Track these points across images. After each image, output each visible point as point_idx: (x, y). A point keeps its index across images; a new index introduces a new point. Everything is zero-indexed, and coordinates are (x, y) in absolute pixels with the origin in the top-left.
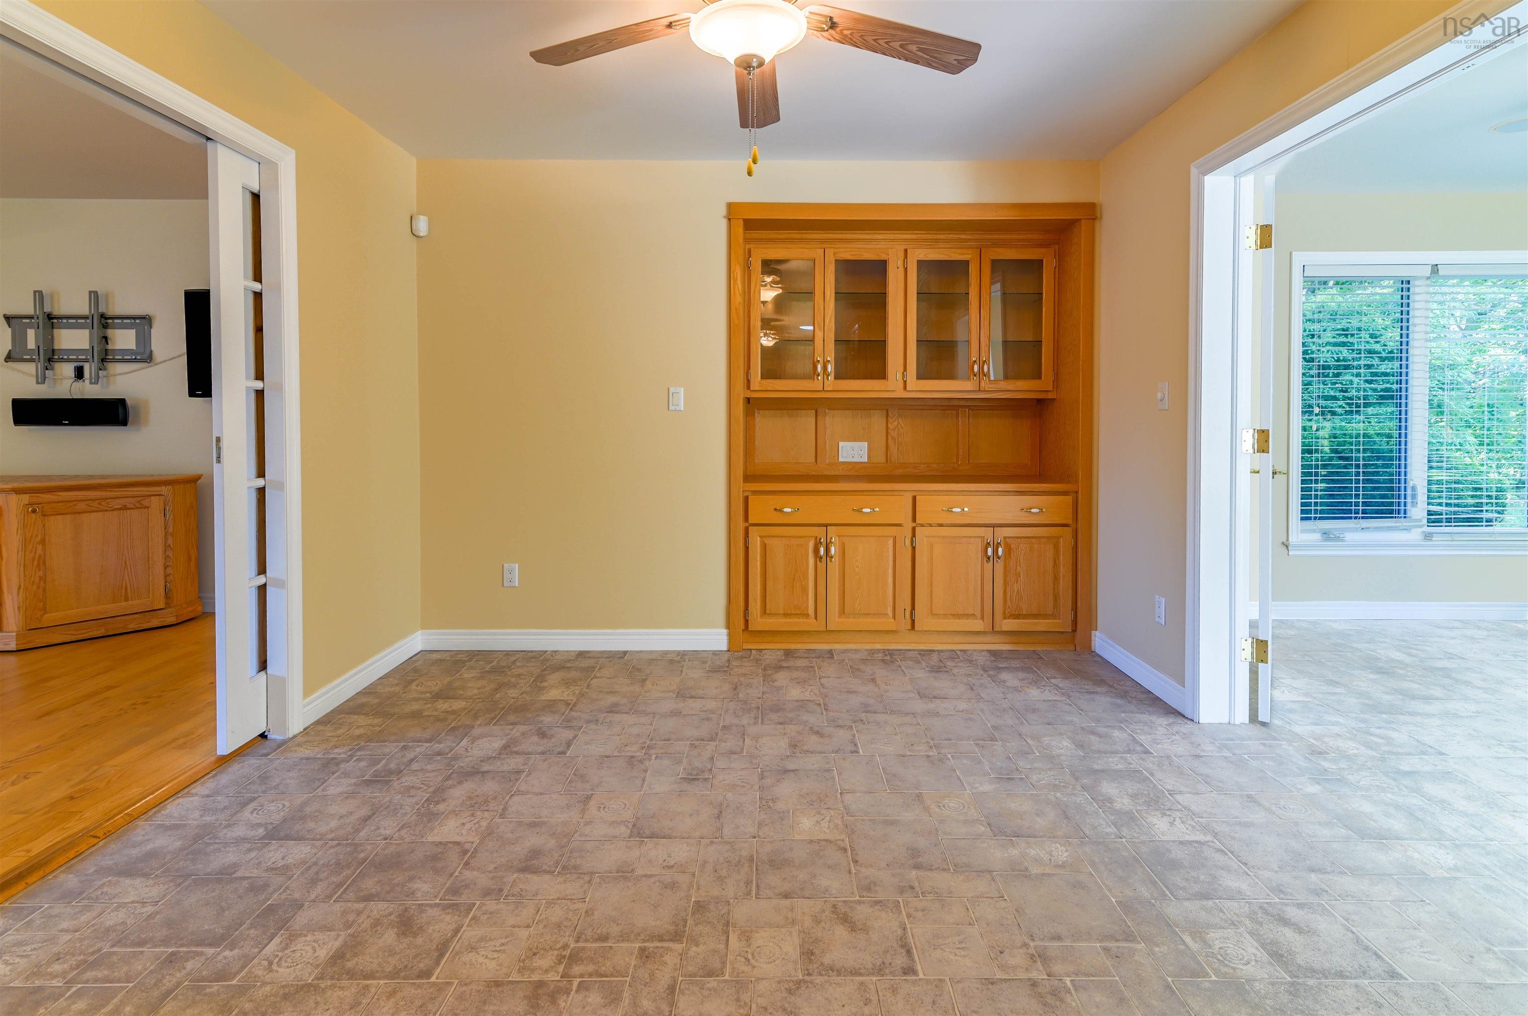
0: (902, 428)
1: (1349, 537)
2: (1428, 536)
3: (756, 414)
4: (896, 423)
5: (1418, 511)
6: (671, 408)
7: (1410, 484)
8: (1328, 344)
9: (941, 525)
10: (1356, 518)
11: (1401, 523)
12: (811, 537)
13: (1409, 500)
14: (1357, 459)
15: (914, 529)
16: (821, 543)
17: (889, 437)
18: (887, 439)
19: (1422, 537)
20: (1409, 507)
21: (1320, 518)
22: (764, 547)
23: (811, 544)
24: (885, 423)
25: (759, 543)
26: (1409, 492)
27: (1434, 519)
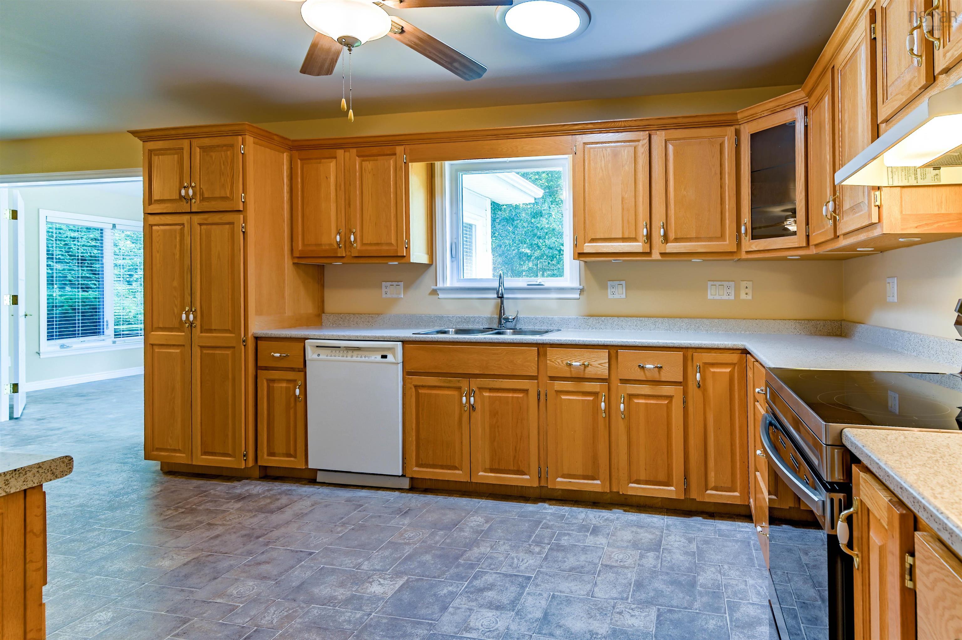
1: (75, 346)
2: (114, 342)
5: (109, 331)
7: (105, 320)
8: (84, 245)
10: (78, 337)
11: (102, 337)
13: (105, 327)
14: (78, 309)
19: (112, 343)
20: (105, 330)
21: (58, 339)
26: (105, 323)
27: (117, 335)
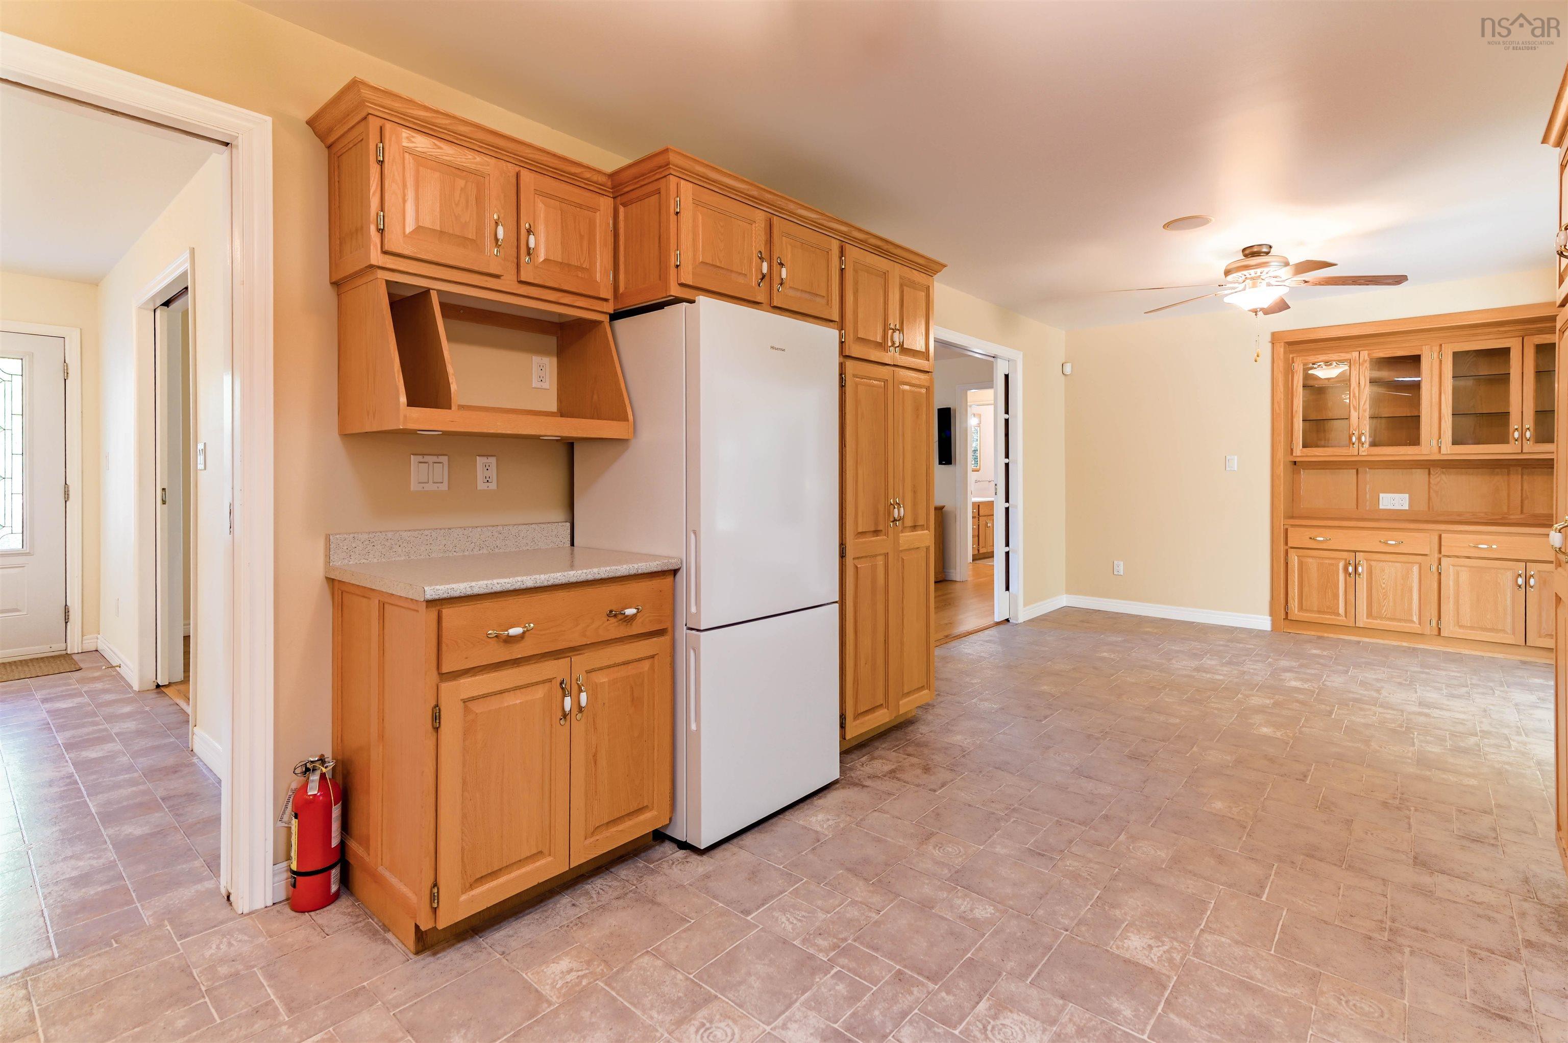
0: (1446, 483)
3: (1302, 472)
4: (1438, 479)
6: (1227, 469)
9: (1469, 558)
12: (1342, 559)
15: (1440, 560)
16: (1350, 564)
17: (1431, 491)
18: (1429, 492)
22: (1301, 564)
23: (1341, 565)
24: (1427, 479)
25: (1296, 560)
